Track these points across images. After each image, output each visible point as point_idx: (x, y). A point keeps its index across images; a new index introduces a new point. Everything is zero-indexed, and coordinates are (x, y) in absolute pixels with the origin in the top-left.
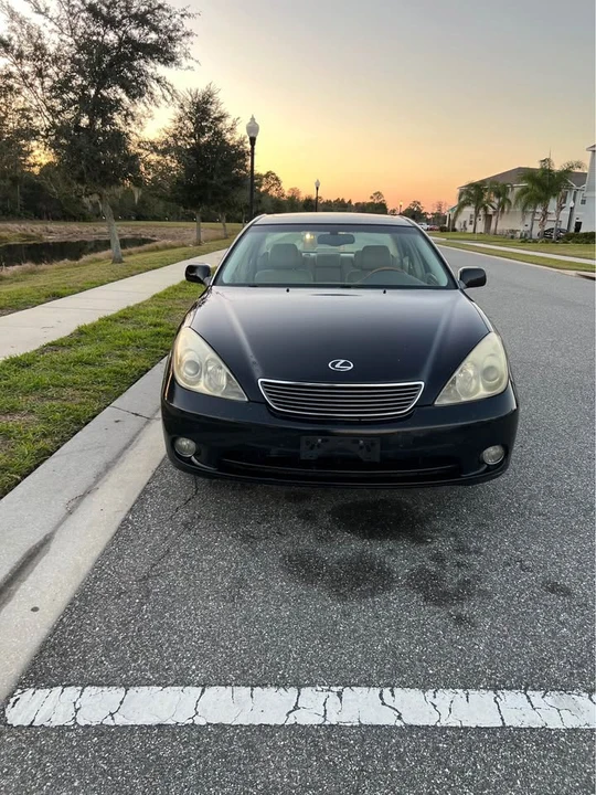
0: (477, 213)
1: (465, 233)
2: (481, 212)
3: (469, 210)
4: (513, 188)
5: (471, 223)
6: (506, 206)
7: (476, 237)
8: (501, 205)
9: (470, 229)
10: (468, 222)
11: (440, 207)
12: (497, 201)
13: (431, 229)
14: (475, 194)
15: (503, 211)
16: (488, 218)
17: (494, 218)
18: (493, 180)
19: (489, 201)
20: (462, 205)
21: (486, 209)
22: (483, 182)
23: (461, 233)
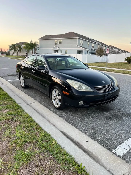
0: (15, 51)
1: (13, 56)
2: (16, 51)
3: (13, 51)
4: (22, 46)
5: (14, 53)
6: (21, 50)
7: (16, 57)
8: (20, 50)
9: (14, 55)
10: (13, 53)
11: (2, 49)
12: (19, 49)
13: (2, 55)
14: (13, 47)
15: (21, 51)
16: (18, 52)
17: (19, 53)
18: (17, 44)
19: (17, 49)
20: (11, 50)
21: (17, 50)
22: (15, 44)
23: (12, 56)
